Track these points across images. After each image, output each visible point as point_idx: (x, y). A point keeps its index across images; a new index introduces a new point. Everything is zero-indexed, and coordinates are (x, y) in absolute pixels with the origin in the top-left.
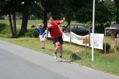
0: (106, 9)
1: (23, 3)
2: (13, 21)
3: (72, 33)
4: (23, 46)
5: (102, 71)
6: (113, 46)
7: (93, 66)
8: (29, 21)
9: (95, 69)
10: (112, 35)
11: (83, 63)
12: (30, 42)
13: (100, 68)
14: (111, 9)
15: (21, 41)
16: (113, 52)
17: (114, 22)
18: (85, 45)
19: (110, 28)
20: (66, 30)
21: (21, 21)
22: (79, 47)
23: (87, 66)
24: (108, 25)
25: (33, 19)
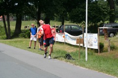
0: (99, 9)
1: (17, 4)
2: (6, 22)
3: (66, 33)
4: (17, 47)
5: (96, 70)
6: (106, 45)
7: (87, 66)
8: (23, 22)
9: (89, 68)
10: (105, 34)
11: (77, 63)
12: (24, 42)
13: (94, 67)
14: (104, 9)
15: (16, 42)
16: (107, 51)
17: (107, 22)
18: (78, 45)
19: (104, 28)
20: (59, 30)
21: (15, 22)
22: (73, 47)
23: (81, 65)
24: (102, 25)
25: (27, 20)
